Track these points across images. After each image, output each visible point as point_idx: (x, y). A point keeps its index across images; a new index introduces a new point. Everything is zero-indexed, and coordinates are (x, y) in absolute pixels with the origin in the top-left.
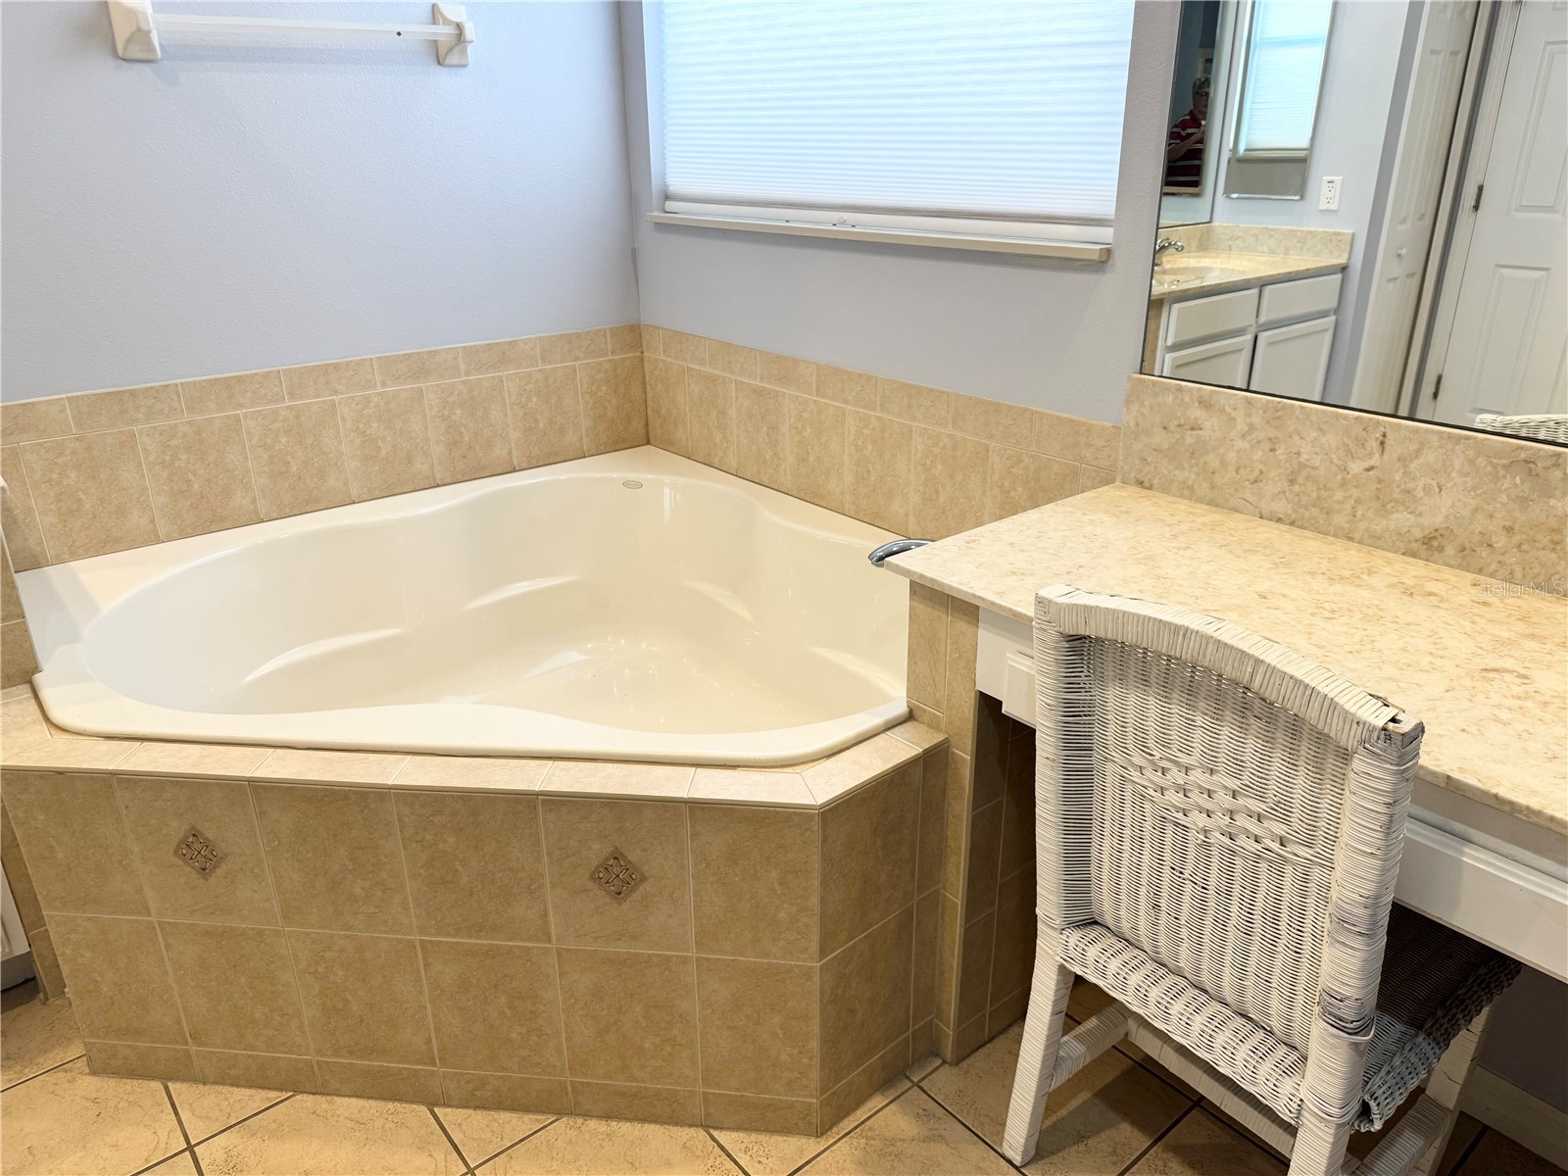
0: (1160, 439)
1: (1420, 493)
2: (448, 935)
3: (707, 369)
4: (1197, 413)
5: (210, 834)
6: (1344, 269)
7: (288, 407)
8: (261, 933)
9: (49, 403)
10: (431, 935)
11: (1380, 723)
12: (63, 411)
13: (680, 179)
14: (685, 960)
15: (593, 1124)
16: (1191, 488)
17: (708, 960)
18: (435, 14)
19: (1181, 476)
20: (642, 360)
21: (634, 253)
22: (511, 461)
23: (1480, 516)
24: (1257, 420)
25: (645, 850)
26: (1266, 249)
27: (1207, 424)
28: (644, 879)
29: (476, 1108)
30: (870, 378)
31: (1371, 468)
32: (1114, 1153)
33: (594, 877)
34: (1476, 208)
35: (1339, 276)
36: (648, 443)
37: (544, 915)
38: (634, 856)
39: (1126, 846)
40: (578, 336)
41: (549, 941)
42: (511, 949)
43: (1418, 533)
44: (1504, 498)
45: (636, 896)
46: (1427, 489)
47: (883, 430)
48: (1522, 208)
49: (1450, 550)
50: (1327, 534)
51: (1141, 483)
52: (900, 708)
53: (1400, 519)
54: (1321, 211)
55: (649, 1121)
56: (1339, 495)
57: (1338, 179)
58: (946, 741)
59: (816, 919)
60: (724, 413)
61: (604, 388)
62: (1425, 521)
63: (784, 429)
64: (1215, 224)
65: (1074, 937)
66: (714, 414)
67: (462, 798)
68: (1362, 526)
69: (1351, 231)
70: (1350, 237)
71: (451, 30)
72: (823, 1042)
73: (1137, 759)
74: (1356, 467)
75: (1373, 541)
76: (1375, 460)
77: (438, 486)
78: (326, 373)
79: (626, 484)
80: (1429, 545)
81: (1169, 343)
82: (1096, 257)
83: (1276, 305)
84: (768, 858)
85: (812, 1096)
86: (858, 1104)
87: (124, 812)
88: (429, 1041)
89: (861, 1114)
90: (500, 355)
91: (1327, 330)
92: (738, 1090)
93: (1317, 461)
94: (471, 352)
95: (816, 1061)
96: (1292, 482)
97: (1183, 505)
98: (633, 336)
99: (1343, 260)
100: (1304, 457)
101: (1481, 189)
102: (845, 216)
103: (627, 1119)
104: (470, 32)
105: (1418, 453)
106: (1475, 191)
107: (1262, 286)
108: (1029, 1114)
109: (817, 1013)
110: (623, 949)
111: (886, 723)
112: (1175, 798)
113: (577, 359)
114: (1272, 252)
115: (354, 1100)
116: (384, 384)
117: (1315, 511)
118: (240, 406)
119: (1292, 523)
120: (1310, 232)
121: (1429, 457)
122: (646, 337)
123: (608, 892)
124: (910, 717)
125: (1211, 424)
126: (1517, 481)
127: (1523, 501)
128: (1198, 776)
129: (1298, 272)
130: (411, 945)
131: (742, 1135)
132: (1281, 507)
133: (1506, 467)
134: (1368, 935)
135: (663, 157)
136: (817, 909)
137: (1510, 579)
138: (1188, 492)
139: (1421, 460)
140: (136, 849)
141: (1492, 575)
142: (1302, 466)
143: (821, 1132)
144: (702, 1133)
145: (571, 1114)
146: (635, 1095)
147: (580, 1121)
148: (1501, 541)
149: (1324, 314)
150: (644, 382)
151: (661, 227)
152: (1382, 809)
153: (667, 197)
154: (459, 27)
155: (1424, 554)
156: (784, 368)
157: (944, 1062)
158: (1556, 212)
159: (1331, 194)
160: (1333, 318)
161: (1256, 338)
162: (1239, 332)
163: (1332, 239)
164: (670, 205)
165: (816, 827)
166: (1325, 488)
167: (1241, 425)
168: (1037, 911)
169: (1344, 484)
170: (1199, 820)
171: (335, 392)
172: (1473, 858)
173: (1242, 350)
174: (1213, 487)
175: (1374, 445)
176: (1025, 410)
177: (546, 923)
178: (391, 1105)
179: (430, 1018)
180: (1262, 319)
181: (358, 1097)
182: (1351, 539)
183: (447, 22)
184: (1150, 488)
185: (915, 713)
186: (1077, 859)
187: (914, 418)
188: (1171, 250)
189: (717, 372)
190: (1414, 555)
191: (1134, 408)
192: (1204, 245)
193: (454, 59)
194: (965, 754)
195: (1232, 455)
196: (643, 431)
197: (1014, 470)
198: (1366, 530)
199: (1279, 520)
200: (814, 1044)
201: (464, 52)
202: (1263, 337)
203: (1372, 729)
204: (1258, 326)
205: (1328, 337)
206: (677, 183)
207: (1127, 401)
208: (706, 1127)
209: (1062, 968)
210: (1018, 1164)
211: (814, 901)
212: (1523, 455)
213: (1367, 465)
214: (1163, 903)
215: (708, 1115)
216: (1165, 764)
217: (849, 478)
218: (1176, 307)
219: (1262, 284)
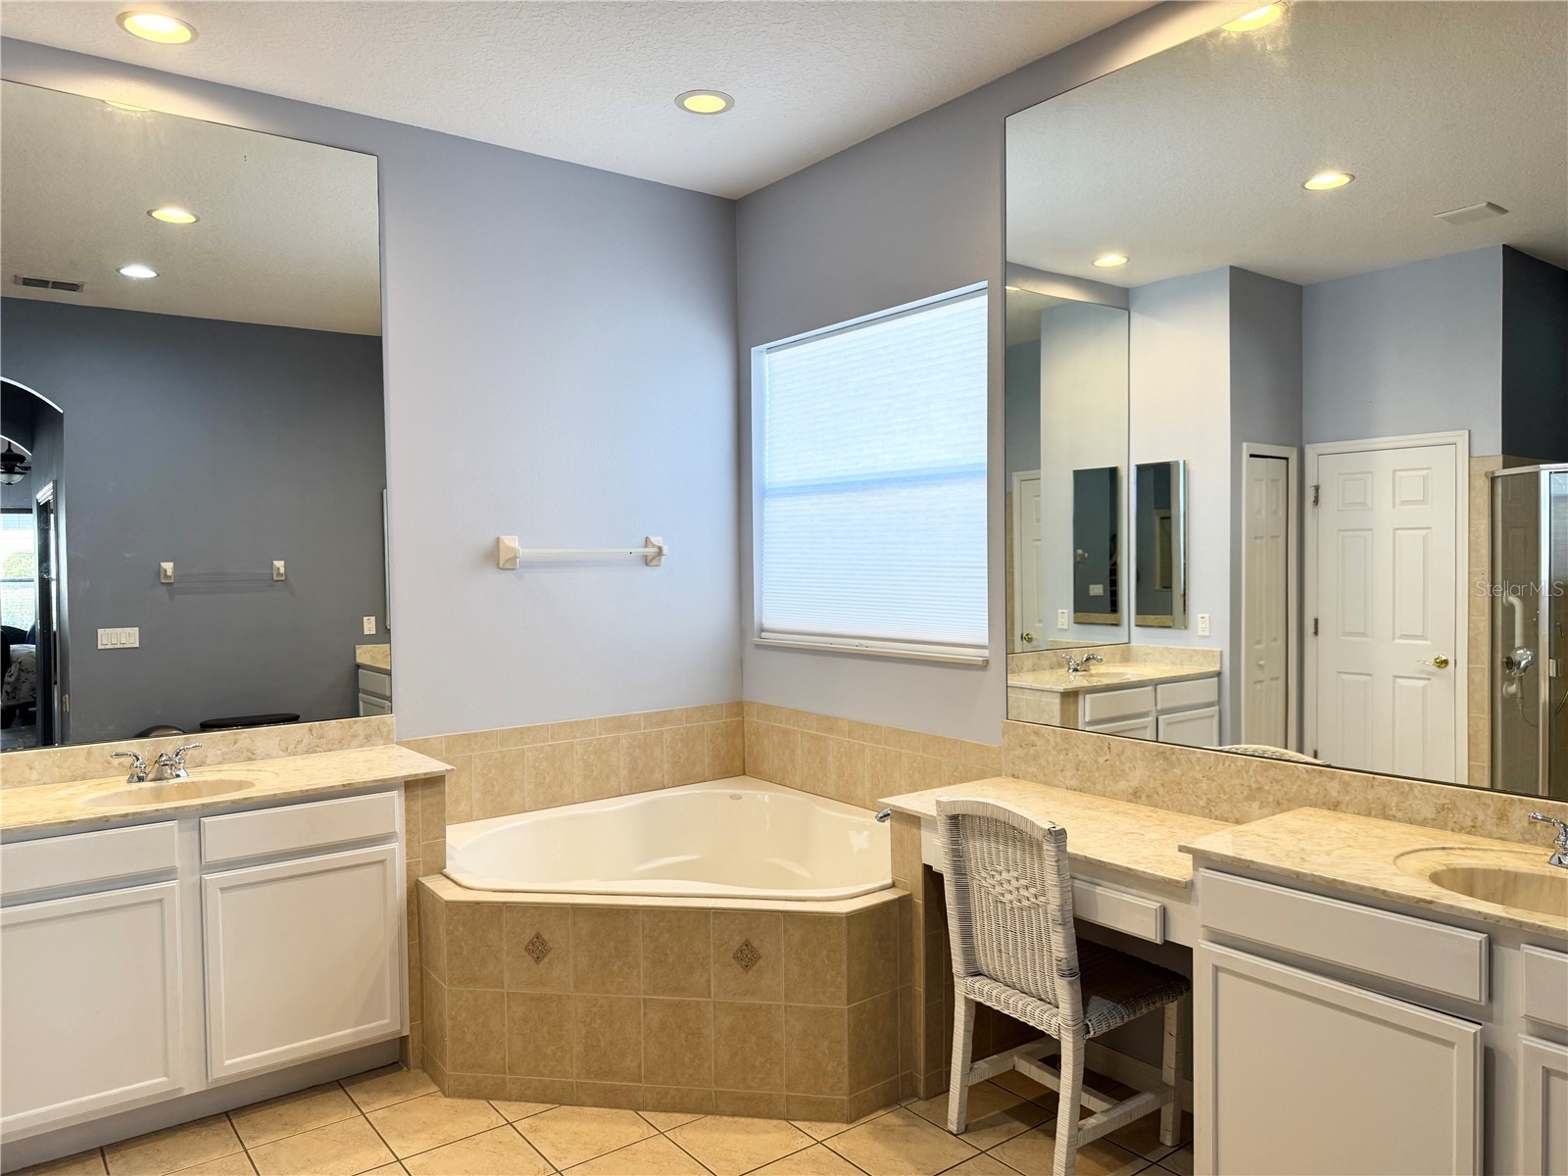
0: (1019, 752)
1: (1128, 771)
2: (658, 995)
3: (784, 726)
4: (1033, 738)
5: (546, 937)
6: (1219, 674)
7: (550, 745)
8: (560, 997)
9: (436, 738)
10: (650, 995)
11: (1047, 828)
12: (441, 743)
13: (770, 621)
14: (779, 1007)
15: (725, 1118)
16: (1035, 776)
17: (790, 1006)
18: (647, 542)
19: (1031, 770)
20: (743, 722)
21: (741, 661)
22: (663, 782)
23: (1151, 780)
24: (1059, 740)
25: (761, 940)
26: (1168, 661)
27: (1038, 743)
28: (760, 957)
29: (660, 1111)
30: (877, 727)
31: (1107, 761)
32: (1009, 1131)
33: (735, 957)
34: (1316, 633)
35: (1216, 679)
36: (744, 774)
37: (709, 981)
38: (755, 944)
39: (986, 922)
40: (707, 707)
41: (710, 997)
42: (690, 1003)
43: (1130, 791)
44: (1158, 770)
45: (755, 968)
46: (1130, 768)
47: (886, 755)
48: (1346, 634)
49: (1144, 797)
50: (1095, 794)
51: (1014, 776)
52: (889, 881)
53: (1122, 784)
54: (1201, 636)
55: (756, 1117)
56: (1097, 774)
57: (1207, 615)
58: (910, 895)
59: (846, 978)
60: (793, 751)
61: (720, 739)
62: (1132, 784)
63: (830, 759)
64: (1133, 644)
65: (970, 980)
66: (787, 752)
67: (673, 911)
68: (1109, 788)
69: (1219, 650)
70: (1219, 654)
71: (656, 550)
72: (850, 1059)
73: (984, 874)
74: (1101, 760)
75: (1114, 796)
76: (1108, 757)
77: (621, 795)
78: (573, 726)
79: (733, 797)
80: (1135, 796)
81: (1087, 720)
82: (981, 663)
83: (1168, 696)
84: (821, 944)
85: (844, 1095)
86: (871, 1112)
87: (505, 924)
88: (640, 1066)
89: (872, 1117)
90: (664, 718)
91: (1213, 716)
92: (805, 1093)
93: (1085, 758)
94: (648, 716)
95: (847, 1070)
96: (1077, 770)
97: (1031, 785)
98: (738, 708)
99: (1217, 668)
100: (1080, 757)
101: (1316, 621)
102: (862, 642)
103: (743, 1116)
104: (665, 550)
105: (1123, 752)
106: (1313, 622)
107: (1156, 685)
108: (958, 1097)
109: (847, 1039)
110: (748, 1000)
111: (881, 886)
112: (998, 889)
113: (706, 721)
114: (1173, 663)
115: (593, 1108)
116: (600, 734)
117: (1088, 783)
118: (526, 744)
119: (1081, 791)
120: (1195, 650)
121: (1128, 753)
122: (746, 708)
123: (742, 966)
124: (893, 885)
125: (1039, 742)
126: (1160, 762)
127: (1165, 771)
128: (1005, 875)
129: (1180, 676)
130: (638, 1000)
131: (806, 1123)
132: (1074, 783)
133: (1156, 755)
134: (1064, 924)
135: (761, 609)
136: (845, 973)
137: (1168, 809)
138: (1034, 778)
139: (1125, 755)
140: (505, 948)
141: (1161, 808)
142: (1080, 761)
143: (849, 1121)
144: (785, 1122)
145: (713, 1114)
146: (749, 1098)
147: (718, 1117)
148: (1161, 791)
149: (1210, 705)
150: (743, 735)
151: (758, 646)
152: (1054, 864)
153: (762, 630)
154: (660, 548)
155: (1134, 800)
156: (829, 723)
157: (920, 1099)
158: (1368, 636)
159: (1204, 626)
160: (1217, 708)
161: (1157, 719)
162: (1145, 715)
163: (1206, 654)
164: (764, 635)
165: (844, 925)
166: (1091, 772)
167: (1052, 743)
168: (953, 971)
169: (1098, 768)
170: (1008, 897)
171: (575, 737)
172: (1099, 890)
173: (1146, 727)
174: (1045, 775)
175: (1106, 749)
176: (957, 741)
177: (709, 986)
178: (614, 1111)
179: (642, 1050)
180: (1159, 707)
181: (595, 1107)
182: (1105, 796)
183: (654, 546)
184: (1018, 778)
185: (896, 883)
186: (967, 935)
187: (902, 748)
188: (1093, 661)
189: (791, 727)
190: (1130, 801)
191: (1006, 737)
192: (1126, 658)
193: (655, 563)
194: (919, 901)
195: (1051, 758)
196: (742, 767)
197: (955, 774)
198: (1111, 791)
199: (1075, 790)
200: (845, 1059)
201: (660, 560)
202: (1161, 718)
203: (1044, 830)
204: (1158, 711)
205: (1215, 720)
206: (768, 623)
207: (1003, 734)
208: (787, 1120)
209: (966, 998)
210: (955, 1132)
211: (844, 967)
212: (1161, 750)
213: (1105, 759)
214: (1003, 949)
215: (788, 1111)
216: (994, 873)
217: (868, 785)
218: (1088, 697)
219: (1156, 683)
